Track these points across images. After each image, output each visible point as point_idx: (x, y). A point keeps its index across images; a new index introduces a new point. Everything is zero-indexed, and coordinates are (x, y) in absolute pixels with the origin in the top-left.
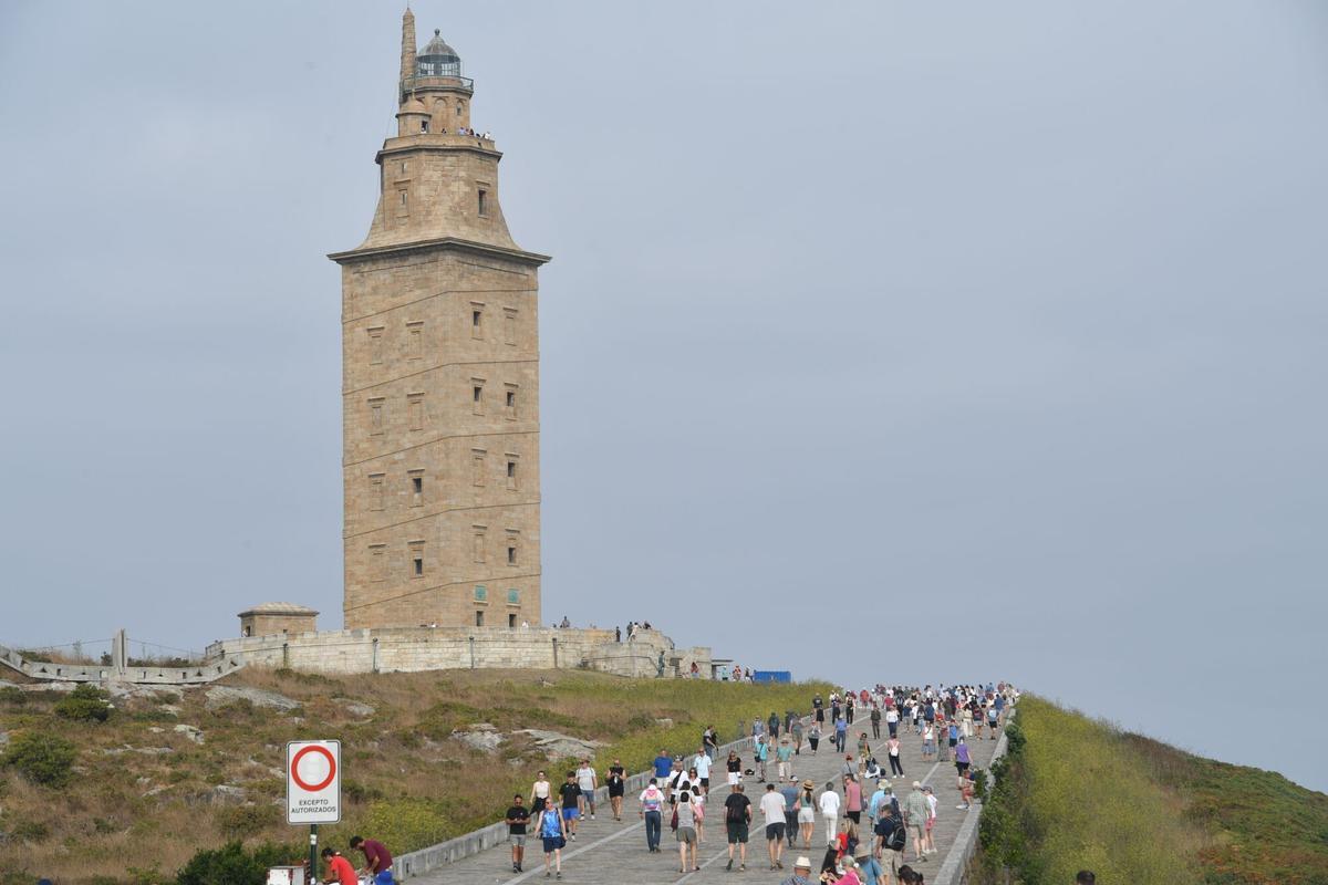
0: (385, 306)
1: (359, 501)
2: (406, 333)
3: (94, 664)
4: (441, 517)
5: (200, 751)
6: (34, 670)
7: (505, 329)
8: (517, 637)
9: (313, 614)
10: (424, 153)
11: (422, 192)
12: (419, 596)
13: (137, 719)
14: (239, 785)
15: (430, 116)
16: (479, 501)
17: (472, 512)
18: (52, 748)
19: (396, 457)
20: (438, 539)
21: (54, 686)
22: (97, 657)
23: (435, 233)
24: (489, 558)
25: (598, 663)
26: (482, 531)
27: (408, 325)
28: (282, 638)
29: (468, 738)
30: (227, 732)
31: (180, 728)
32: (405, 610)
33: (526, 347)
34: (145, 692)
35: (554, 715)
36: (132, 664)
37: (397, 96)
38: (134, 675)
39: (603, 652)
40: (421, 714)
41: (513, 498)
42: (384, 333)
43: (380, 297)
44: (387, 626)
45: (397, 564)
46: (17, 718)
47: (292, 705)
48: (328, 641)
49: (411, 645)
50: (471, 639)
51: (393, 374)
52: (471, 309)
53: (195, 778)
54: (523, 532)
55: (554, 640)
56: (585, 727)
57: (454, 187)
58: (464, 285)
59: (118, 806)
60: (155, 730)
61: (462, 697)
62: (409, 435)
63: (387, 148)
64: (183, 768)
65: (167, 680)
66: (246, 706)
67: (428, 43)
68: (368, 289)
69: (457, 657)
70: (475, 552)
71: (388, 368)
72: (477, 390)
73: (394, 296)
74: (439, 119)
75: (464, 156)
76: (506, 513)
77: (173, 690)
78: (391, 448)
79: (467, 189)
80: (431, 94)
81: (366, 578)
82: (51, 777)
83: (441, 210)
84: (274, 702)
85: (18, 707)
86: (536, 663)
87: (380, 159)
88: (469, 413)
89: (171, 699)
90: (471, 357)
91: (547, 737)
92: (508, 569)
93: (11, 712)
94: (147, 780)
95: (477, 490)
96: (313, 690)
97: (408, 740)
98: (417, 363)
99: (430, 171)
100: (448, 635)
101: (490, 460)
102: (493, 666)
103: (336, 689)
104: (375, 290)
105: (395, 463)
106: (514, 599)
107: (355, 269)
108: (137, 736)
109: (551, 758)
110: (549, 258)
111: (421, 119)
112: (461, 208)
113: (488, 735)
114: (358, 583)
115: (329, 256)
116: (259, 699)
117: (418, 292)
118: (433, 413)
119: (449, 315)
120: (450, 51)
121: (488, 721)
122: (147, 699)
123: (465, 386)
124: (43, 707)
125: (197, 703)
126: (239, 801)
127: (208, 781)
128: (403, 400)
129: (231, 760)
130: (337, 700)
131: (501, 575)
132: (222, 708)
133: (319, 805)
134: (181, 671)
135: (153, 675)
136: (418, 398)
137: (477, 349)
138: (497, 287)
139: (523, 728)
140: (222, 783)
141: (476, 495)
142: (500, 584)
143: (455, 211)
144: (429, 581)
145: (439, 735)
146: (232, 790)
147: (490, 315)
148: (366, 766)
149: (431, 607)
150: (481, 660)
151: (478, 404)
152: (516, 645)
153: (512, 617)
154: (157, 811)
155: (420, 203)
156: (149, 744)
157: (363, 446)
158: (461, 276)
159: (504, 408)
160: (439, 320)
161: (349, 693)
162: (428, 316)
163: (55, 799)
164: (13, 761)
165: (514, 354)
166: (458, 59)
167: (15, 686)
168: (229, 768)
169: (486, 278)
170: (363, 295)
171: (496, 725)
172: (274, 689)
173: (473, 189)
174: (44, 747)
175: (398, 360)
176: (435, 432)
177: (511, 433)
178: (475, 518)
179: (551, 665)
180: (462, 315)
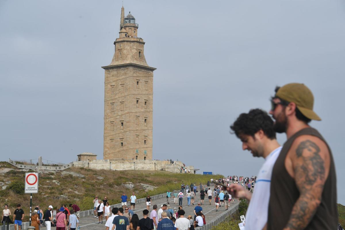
0: (115, 80)
1: (108, 128)
2: (120, 87)
3: (35, 165)
4: (128, 132)
5: (58, 187)
6: (19, 166)
7: (145, 86)
8: (146, 162)
9: (96, 156)
10: (125, 42)
11: (125, 52)
12: (122, 152)
13: (44, 179)
14: (66, 195)
15: (127, 33)
16: (137, 128)
17: (135, 131)
18: (20, 185)
19: (117, 117)
20: (127, 138)
21: (24, 170)
23: (128, 62)
24: (139, 143)
25: (166, 169)
26: (138, 136)
27: (121, 85)
28: (88, 161)
29: (126, 185)
30: (66, 182)
31: (54, 181)
32: (118, 155)
33: (150, 91)
34: (46, 172)
35: (148, 180)
36: (43, 165)
37: (119, 28)
38: (44, 168)
39: (167, 167)
40: (115, 179)
41: (146, 128)
42: (115, 86)
43: (114, 77)
44: (114, 159)
45: (116, 144)
46: (13, 178)
47: (83, 176)
48: (99, 162)
49: (119, 164)
50: (134, 163)
51: (117, 97)
52: (136, 81)
53: (56, 193)
54: (148, 137)
55: (155, 163)
56: (155, 183)
57: (133, 51)
58: (135, 75)
59: (36, 199)
60: (48, 181)
61: (126, 175)
62: (120, 112)
63: (117, 41)
64: (53, 191)
65: (52, 169)
66: (71, 176)
67: (127, 15)
68: (111, 75)
69: (131, 167)
70: (136, 141)
71: (116, 95)
72: (137, 101)
73: (117, 77)
74: (130, 34)
75: (135, 43)
76: (144, 132)
77: (53, 172)
78: (116, 115)
79: (136, 51)
80: (128, 28)
81: (109, 147)
82: (20, 192)
83: (129, 56)
84: (78, 175)
85: (14, 175)
86: (150, 169)
87: (115, 43)
88: (135, 107)
89: (52, 174)
90: (136, 93)
91: (145, 185)
92: (144, 145)
93: (13, 176)
94: (44, 193)
95: (137, 126)
96: (89, 173)
97: (111, 186)
98: (123, 94)
99: (127, 47)
100: (129, 161)
101: (140, 118)
102: (140, 169)
103: (95, 173)
105: (117, 119)
106: (145, 153)
107: (108, 70)
108: (43, 183)
109: (146, 191)
110: (156, 69)
111: (125, 34)
112: (134, 56)
113: (131, 185)
114: (107, 148)
115: (102, 67)
116: (74, 174)
117: (123, 76)
118: (126, 106)
119: (130, 82)
120: (133, 17)
121: (131, 181)
122: (47, 174)
123: (134, 100)
124: (20, 175)
125: (59, 175)
126: (66, 199)
127: (59, 194)
128: (119, 103)
129: (65, 189)
130: (94, 176)
131: (142, 147)
132: (65, 176)
133: (33, 189)
134: (55, 167)
135: (48, 168)
136: (123, 103)
137: (138, 91)
138: (143, 76)
139: (140, 183)
140: (62, 195)
141: (137, 127)
142: (142, 149)
143: (133, 57)
144: (125, 148)
145: (118, 185)
146: (64, 196)
147: (141, 83)
148: (99, 192)
149: (125, 154)
150: (137, 168)
151: (137, 104)
152: (145, 164)
153: (145, 157)
154: (46, 201)
155: (124, 55)
156: (46, 185)
157: (110, 114)
158: (134, 73)
159: (144, 105)
160: (128, 83)
161: (98, 174)
162: (126, 83)
163: (20, 198)
164: (11, 188)
165: (147, 92)
166: (135, 19)
167: (14, 170)
168: (64, 191)
169: (141, 73)
170: (110, 77)
171: (133, 182)
172: (79, 172)
173: (137, 51)
174: (18, 185)
175: (118, 93)
176: (127, 111)
177: (145, 112)
178: (136, 133)
179: (154, 169)
180: (134, 82)
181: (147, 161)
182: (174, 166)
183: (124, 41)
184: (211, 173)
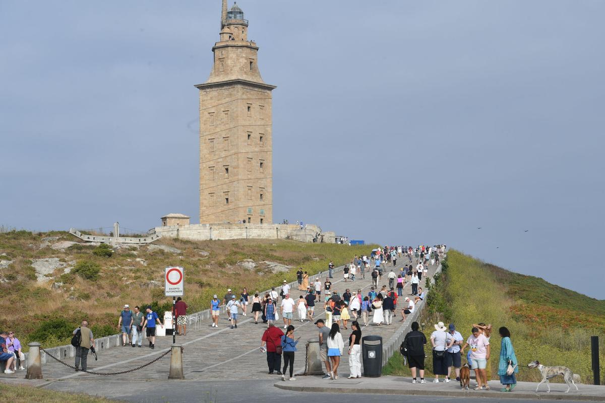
0: (215, 104)
1: (205, 176)
2: (223, 114)
3: (107, 236)
4: (236, 183)
5: (145, 268)
6: (85, 238)
7: (260, 113)
8: (263, 227)
9: (188, 218)
10: (230, 48)
11: (229, 62)
12: (227, 212)
13: (123, 256)
14: (159, 281)
15: (232, 34)
16: (249, 177)
17: (247, 181)
18: (91, 266)
19: (219, 160)
20: (234, 191)
21: (92, 244)
22: (108, 233)
23: (233, 77)
24: (253, 198)
25: (293, 237)
26: (250, 188)
27: (224, 111)
28: (177, 227)
29: (243, 264)
30: (155, 261)
31: (138, 259)
32: (222, 217)
33: (267, 120)
34: (125, 246)
35: (275, 256)
36: (120, 236)
37: (220, 27)
38: (121, 240)
39: (295, 233)
40: (226, 255)
41: (262, 176)
42: (214, 114)
43: (213, 101)
44: (216, 222)
45: (219, 200)
46: (79, 255)
47: (179, 251)
48: (194, 228)
49: (224, 230)
50: (246, 228)
51: (218, 130)
52: (247, 106)
53: (143, 278)
54: (266, 188)
55: (277, 228)
56: (286, 261)
57: (241, 60)
58: (244, 97)
59: (115, 287)
60: (129, 260)
61: (241, 249)
62: (224, 152)
63: (217, 45)
64: (139, 274)
65: (133, 241)
66: (162, 252)
67: (232, 7)
68: (209, 98)
69: (241, 235)
70: (248, 195)
71: (216, 127)
72: (249, 136)
73: (218, 100)
74: (235, 35)
75: (244, 48)
76: (259, 181)
77: (135, 246)
78: (217, 157)
79: (246, 61)
80: (232, 26)
81: (208, 205)
82: (91, 277)
83: (236, 69)
84: (172, 250)
85: (79, 251)
86: (270, 237)
87: (214, 50)
88: (246, 144)
89: (134, 249)
90: (247, 123)
91: (272, 264)
92: (260, 202)
93: (77, 253)
94: (126, 278)
95: (249, 173)
96: (187, 246)
97: (221, 265)
98: (227, 125)
99: (232, 54)
100: (238, 226)
101: (253, 161)
102: (255, 238)
103: (195, 246)
104: (211, 98)
105: (218, 162)
106: (262, 213)
107: (204, 90)
108: (123, 262)
109: (273, 272)
110: (276, 87)
111: (229, 35)
112: (243, 68)
113: (251, 263)
114: (204, 207)
115: (195, 86)
116: (166, 249)
117: (227, 99)
118: (233, 144)
119: (239, 108)
120: (240, 9)
121: (250, 258)
122: (126, 249)
123: (244, 134)
124: (88, 252)
125: (144, 251)
126: (159, 286)
127: (147, 279)
128: (222, 139)
129: (156, 271)
130: (196, 250)
131: (258, 204)
132: (153, 253)
133: (176, 290)
134: (138, 239)
135: (128, 240)
136: (227, 138)
137: (249, 120)
138: (257, 97)
139: (264, 261)
140: (153, 280)
141: (248, 174)
142: (257, 207)
143: (241, 69)
144: (231, 206)
145: (232, 263)
146: (156, 283)
147: (254, 108)
148: (205, 274)
149: (232, 216)
150: (250, 236)
151: (249, 141)
152: (263, 230)
153: (262, 220)
154: (129, 290)
155: (228, 66)
156: (127, 265)
157: (207, 156)
158: (243, 93)
159: (259, 142)
160: (235, 109)
161: (200, 248)
162: (231, 108)
163: (93, 285)
164: (77, 271)
165: (263, 122)
166: (242, 13)
167: (78, 243)
168: (156, 274)
169: (254, 93)
170: (207, 100)
171: (253, 260)
172: (172, 246)
173: (248, 61)
174: (88, 266)
175: (220, 124)
176: (233, 151)
177: (262, 151)
178: (248, 183)
179: (276, 238)
180: (244, 108)
181: (265, 225)
182: (305, 231)
183: (227, 46)
184: (362, 242)
